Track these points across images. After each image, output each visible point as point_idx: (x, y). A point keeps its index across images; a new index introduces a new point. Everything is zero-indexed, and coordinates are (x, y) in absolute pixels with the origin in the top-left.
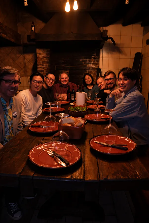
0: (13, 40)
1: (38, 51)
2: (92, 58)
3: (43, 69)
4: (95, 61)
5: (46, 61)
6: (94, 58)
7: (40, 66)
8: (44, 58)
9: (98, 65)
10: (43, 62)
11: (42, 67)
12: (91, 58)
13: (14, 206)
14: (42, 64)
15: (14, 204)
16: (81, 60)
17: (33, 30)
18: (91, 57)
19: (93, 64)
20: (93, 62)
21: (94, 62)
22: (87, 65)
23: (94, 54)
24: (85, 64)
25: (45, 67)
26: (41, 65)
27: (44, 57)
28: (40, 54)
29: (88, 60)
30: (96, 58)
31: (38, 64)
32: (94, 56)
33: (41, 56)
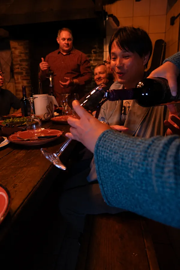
1: (13, 44)
2: (93, 53)
3: (21, 70)
4: (96, 55)
5: (24, 58)
6: (95, 52)
7: (17, 66)
8: (22, 55)
10: (21, 61)
11: (20, 67)
12: (91, 53)
14: (19, 63)
18: (91, 51)
19: (95, 60)
20: (94, 58)
21: (95, 57)
23: (96, 46)
25: (24, 68)
26: (17, 64)
27: (21, 53)
28: (16, 48)
30: (98, 51)
31: (14, 63)
32: (95, 48)
33: (17, 52)
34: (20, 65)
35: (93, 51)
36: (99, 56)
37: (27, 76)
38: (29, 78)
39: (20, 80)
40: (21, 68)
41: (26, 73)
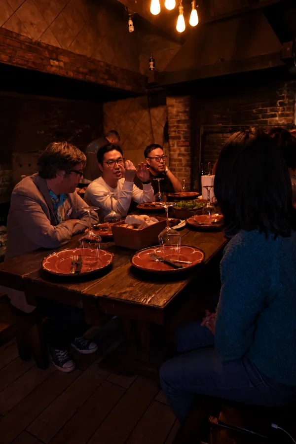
0: (128, 88)
1: (170, 101)
2: (279, 105)
3: (179, 133)
4: (284, 108)
5: (183, 118)
6: (281, 104)
7: (172, 130)
8: (180, 114)
9: (291, 118)
10: (179, 122)
11: (177, 130)
12: (274, 104)
13: (62, 354)
14: (176, 124)
15: (62, 352)
16: (254, 111)
17: (152, 67)
18: (276, 103)
19: (282, 115)
20: (280, 113)
21: (282, 111)
22: (269, 120)
23: (284, 95)
24: (263, 118)
26: (174, 126)
27: (179, 112)
28: (172, 106)
29: (268, 108)
30: (287, 102)
31: (170, 125)
32: (283, 98)
33: (174, 111)
34: (178, 127)
35: (279, 103)
36: (289, 109)
37: (186, 141)
38: (188, 143)
39: (176, 147)
40: (179, 131)
41: (185, 137)
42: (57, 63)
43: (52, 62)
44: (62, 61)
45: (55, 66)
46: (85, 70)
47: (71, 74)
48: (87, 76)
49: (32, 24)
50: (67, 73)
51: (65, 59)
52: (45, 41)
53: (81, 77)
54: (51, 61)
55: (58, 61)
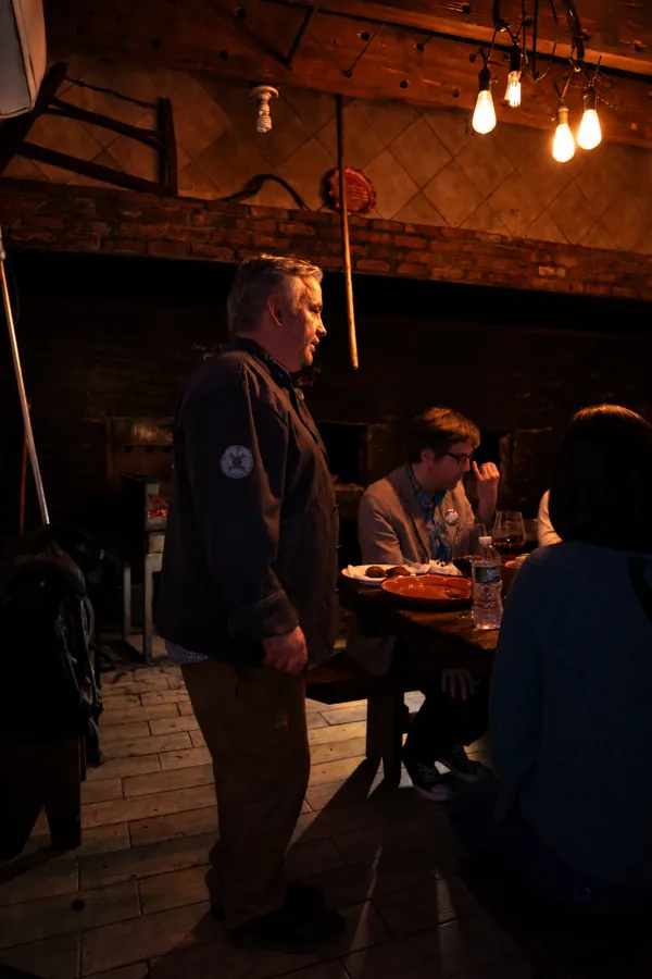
42: (551, 271)
43: (541, 270)
44: (563, 266)
45: (548, 277)
46: (611, 278)
47: (579, 288)
48: (616, 288)
49: (513, 211)
50: (571, 287)
51: (569, 262)
52: (532, 235)
53: (601, 291)
54: (540, 268)
55: (555, 266)
